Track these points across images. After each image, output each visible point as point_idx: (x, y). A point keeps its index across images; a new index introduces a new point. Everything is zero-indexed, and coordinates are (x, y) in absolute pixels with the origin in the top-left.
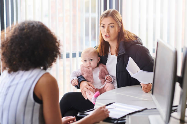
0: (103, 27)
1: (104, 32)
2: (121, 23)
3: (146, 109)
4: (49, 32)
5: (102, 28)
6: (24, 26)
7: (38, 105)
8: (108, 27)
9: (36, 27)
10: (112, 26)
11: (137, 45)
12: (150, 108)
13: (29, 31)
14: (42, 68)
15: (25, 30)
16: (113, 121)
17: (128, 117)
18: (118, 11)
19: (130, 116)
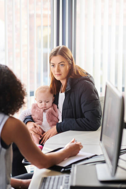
2: (72, 60)
3: (96, 155)
5: (52, 67)
8: (58, 66)
10: (62, 65)
17: (74, 166)
19: (76, 165)
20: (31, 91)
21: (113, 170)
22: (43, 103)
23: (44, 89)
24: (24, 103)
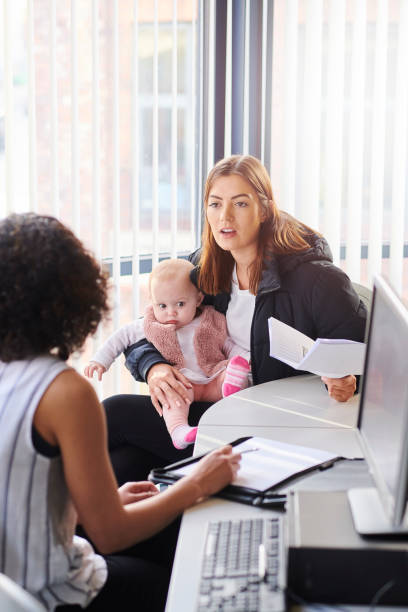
0: (216, 205)
1: (218, 219)
2: (270, 197)
4: (79, 251)
5: (211, 209)
6: (12, 233)
7: (44, 462)
8: (231, 206)
9: (44, 239)
10: (241, 204)
11: (315, 263)
12: (352, 458)
13: (24, 249)
14: (55, 351)
15: (16, 248)
16: (248, 499)
18: (259, 158)
20: (124, 260)
21: (395, 510)
22: (169, 310)
23: (172, 271)
24: (106, 309)
